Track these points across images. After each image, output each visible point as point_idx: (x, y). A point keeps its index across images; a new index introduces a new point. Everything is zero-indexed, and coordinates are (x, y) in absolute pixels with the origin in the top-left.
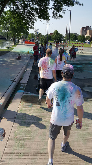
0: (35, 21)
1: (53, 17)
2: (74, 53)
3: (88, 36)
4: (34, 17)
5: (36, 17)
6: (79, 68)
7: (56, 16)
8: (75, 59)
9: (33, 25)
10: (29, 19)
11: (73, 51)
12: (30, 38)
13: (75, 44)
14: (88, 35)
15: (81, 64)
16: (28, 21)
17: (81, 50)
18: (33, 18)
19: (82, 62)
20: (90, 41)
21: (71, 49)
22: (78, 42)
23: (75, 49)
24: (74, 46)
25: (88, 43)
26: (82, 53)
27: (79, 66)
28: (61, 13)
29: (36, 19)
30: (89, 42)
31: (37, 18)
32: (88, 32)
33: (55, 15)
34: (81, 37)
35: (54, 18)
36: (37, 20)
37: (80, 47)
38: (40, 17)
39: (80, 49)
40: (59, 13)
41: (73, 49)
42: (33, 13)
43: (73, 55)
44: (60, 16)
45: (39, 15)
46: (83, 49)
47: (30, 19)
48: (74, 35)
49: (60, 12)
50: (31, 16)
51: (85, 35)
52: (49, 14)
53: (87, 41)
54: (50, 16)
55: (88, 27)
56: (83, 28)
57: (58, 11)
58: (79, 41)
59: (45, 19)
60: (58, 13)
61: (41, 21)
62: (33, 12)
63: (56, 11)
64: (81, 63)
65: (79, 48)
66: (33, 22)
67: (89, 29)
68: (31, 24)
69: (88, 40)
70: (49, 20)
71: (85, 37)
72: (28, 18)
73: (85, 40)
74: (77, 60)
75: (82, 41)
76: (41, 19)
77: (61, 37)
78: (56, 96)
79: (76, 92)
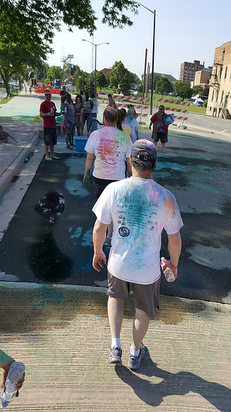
0: (54, 31)
1: (104, 21)
2: (162, 128)
3: (199, 86)
4: (52, 19)
5: (57, 19)
6: (178, 173)
7: (114, 18)
8: (166, 145)
9: (51, 41)
10: (39, 25)
11: (161, 123)
12: (51, 78)
13: (166, 101)
14: (199, 84)
15: (182, 161)
16: (36, 29)
17: (181, 120)
18: (50, 21)
19: (184, 156)
20: (203, 99)
21: (156, 114)
22: (174, 98)
23: (165, 116)
24: (162, 108)
25: (199, 103)
26: (185, 128)
27: (176, 167)
28: (127, 12)
29: (57, 25)
30: (200, 100)
31: (61, 22)
32: (198, 75)
33: (110, 16)
34: (181, 84)
35: (107, 23)
36: (60, 27)
37: (179, 111)
38: (67, 20)
39: (180, 118)
40: (121, 10)
41: (159, 117)
42: (49, 8)
43: (161, 133)
44: (124, 20)
45: (65, 14)
46: (186, 119)
47: (41, 24)
48: (165, 80)
49: (123, 9)
50: (44, 18)
51: (192, 83)
52: (92, 12)
53: (197, 98)
54: (95, 18)
55: (197, 62)
56: (186, 63)
57: (119, 5)
58: (177, 96)
59: (82, 25)
60: (117, 9)
61: (71, 30)
62: (49, 5)
63: (111, 5)
64: (181, 158)
65: (176, 113)
66: (51, 35)
67: (201, 69)
68: (46, 37)
69: (198, 95)
70: (95, 28)
71: (192, 87)
72: (36, 21)
73: (192, 94)
74: (172, 148)
75: (183, 97)
76: (71, 26)
77: (133, 82)
78: (119, 214)
79: (165, 202)
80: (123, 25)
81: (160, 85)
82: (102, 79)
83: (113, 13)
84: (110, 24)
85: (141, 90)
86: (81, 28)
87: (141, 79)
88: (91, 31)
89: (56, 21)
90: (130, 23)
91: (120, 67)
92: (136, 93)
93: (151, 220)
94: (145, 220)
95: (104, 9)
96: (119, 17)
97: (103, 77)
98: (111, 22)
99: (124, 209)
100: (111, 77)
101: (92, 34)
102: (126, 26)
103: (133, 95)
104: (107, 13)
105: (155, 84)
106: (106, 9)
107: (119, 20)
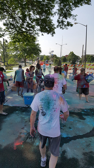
4: (35, 31)
7: (63, 24)
12: (45, 60)
13: (93, 65)
35: (59, 27)
36: (39, 34)
42: (34, 25)
45: (40, 27)
48: (92, 57)
52: (54, 25)
61: (43, 35)
63: (61, 17)
70: (54, 33)
76: (43, 33)
77: (78, 59)
78: (41, 106)
79: (59, 99)
80: (68, 27)
81: (89, 59)
82: (65, 59)
83: (62, 22)
84: (61, 28)
85: (80, 62)
86: (48, 33)
87: (81, 58)
88: (52, 34)
89: (37, 32)
90: (72, 25)
91: (72, 54)
92: (78, 63)
93: (54, 107)
94: (51, 107)
95: (58, 21)
96: (66, 23)
97: (65, 58)
98: (61, 26)
99: (42, 104)
100: (68, 58)
101: (53, 36)
102: (69, 27)
103: (77, 64)
104: (60, 23)
105: (87, 59)
106: (59, 21)
107: (65, 25)
